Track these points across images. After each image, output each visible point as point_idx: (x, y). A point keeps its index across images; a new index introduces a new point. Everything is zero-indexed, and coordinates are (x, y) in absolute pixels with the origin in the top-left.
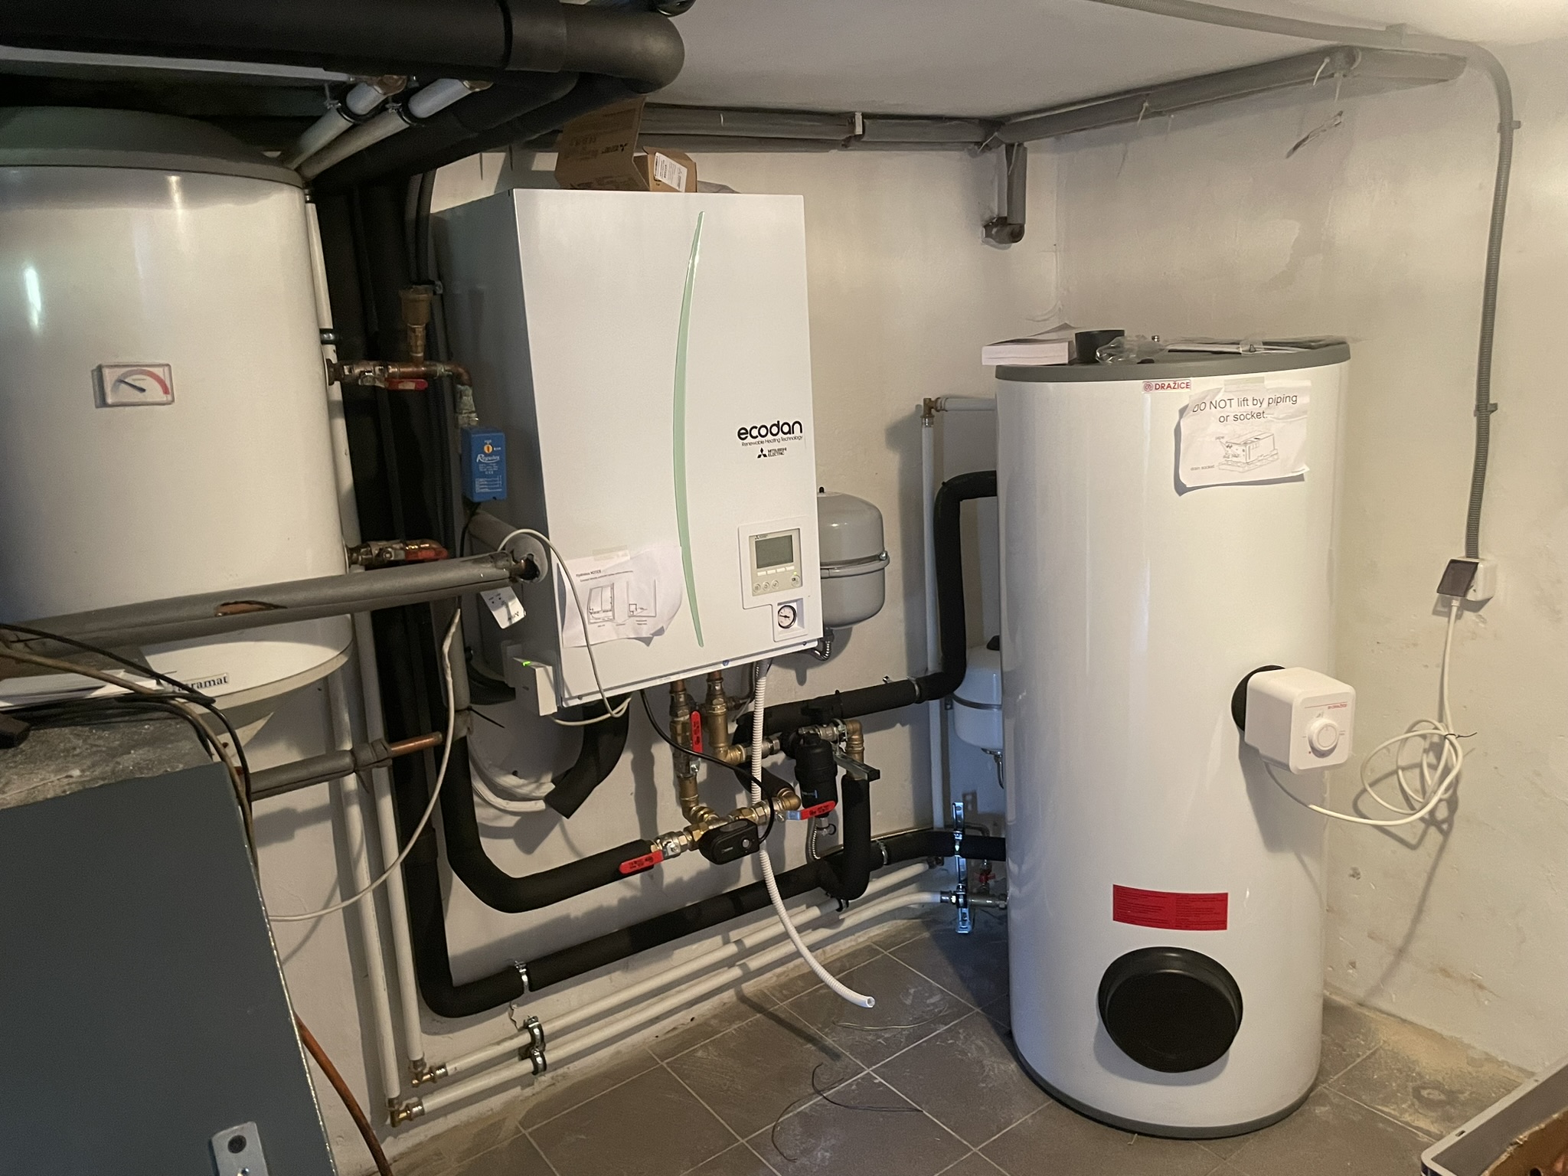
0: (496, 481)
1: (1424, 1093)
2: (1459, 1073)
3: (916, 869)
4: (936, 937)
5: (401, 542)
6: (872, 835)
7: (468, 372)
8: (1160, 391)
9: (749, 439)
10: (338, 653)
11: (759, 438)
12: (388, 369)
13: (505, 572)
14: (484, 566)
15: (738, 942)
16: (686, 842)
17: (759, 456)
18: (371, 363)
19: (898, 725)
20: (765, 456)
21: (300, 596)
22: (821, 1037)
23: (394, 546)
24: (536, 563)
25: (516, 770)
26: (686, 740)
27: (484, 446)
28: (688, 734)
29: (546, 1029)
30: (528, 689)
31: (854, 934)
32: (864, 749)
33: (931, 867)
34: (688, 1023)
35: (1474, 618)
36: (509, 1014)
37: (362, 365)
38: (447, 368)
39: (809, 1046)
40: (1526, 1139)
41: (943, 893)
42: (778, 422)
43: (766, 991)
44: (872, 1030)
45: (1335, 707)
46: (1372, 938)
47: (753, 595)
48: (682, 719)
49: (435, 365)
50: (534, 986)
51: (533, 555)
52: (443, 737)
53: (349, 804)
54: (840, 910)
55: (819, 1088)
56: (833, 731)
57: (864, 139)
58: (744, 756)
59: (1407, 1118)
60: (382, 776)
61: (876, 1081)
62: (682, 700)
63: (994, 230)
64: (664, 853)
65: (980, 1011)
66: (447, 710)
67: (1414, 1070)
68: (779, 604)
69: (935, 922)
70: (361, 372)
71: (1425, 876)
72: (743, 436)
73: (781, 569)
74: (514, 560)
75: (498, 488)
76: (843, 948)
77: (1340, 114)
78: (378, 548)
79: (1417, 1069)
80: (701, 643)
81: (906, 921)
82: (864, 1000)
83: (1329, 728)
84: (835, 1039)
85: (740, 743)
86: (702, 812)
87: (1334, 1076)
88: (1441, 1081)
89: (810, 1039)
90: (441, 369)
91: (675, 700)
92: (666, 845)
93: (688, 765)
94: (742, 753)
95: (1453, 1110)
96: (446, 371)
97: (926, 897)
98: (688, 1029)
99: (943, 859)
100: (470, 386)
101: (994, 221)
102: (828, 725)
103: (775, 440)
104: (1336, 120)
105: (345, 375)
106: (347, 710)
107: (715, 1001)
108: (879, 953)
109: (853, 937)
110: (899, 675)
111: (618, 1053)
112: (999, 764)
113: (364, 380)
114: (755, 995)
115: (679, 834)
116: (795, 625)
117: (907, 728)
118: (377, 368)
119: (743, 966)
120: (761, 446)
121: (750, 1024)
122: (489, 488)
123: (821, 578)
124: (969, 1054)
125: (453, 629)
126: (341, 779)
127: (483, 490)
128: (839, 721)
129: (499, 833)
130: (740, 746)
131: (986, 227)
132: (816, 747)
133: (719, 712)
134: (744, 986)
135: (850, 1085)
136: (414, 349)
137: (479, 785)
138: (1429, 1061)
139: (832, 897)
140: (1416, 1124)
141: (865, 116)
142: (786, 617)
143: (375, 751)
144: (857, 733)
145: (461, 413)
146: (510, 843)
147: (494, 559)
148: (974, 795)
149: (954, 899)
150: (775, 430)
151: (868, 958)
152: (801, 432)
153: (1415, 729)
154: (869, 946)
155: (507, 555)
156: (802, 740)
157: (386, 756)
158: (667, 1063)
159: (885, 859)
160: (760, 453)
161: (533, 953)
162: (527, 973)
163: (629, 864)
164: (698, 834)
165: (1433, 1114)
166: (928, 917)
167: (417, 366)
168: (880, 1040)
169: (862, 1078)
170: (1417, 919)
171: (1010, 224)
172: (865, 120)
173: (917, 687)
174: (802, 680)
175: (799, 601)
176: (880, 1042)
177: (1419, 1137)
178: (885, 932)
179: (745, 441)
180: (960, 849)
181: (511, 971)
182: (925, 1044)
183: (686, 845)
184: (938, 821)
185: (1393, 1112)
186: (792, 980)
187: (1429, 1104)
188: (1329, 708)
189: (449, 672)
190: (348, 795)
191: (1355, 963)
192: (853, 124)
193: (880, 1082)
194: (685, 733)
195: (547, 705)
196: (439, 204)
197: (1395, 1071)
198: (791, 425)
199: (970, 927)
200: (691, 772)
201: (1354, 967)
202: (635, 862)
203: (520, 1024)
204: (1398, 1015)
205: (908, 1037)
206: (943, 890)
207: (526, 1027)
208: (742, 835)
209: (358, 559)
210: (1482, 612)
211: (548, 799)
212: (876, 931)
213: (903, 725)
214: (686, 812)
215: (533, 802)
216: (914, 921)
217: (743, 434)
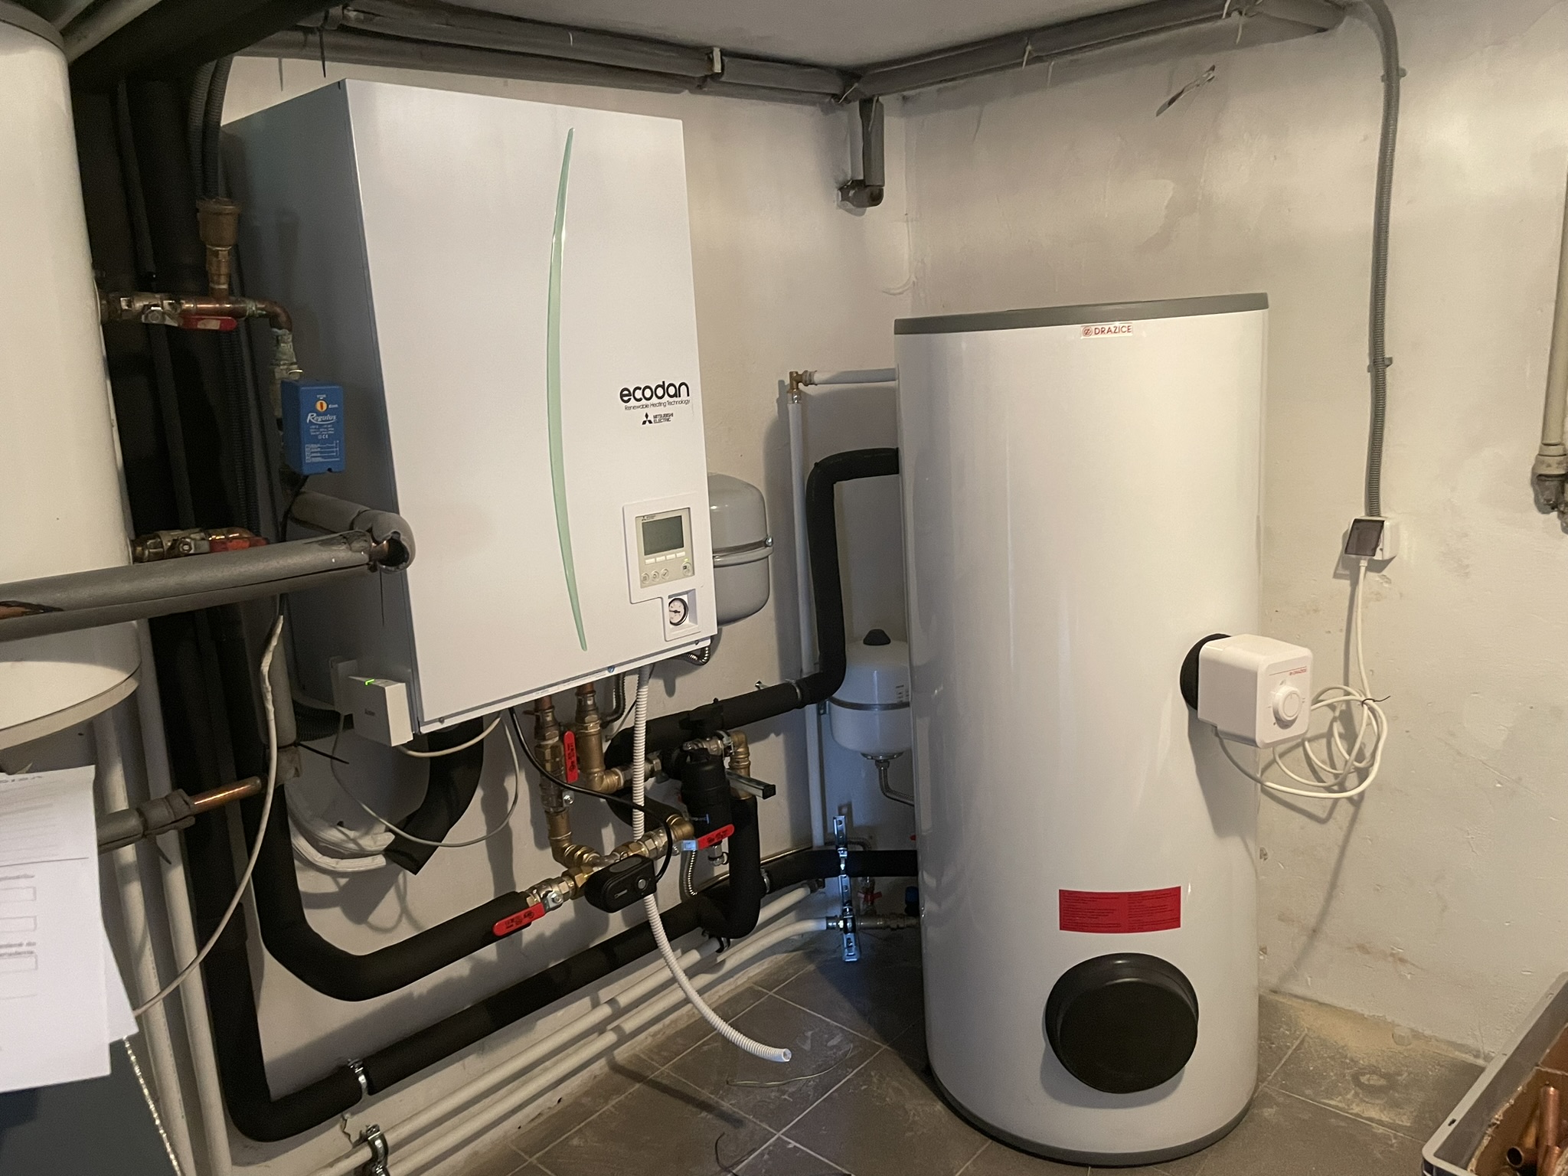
0: (333, 447)
1: (1364, 1079)
2: (1390, 1054)
3: (797, 895)
4: (822, 969)
5: (201, 531)
6: (761, 857)
7: (285, 312)
8: (1100, 336)
9: (633, 402)
10: (125, 676)
11: (644, 402)
12: (181, 304)
13: (363, 557)
14: (334, 548)
15: (612, 1002)
16: (567, 890)
17: (644, 423)
18: (157, 296)
19: (773, 735)
20: (650, 422)
21: (84, 593)
22: (717, 1102)
23: (192, 536)
24: (404, 543)
25: (341, 820)
26: (556, 767)
27: (317, 401)
28: (558, 759)
29: (391, 1139)
30: (373, 714)
31: (732, 977)
32: (749, 764)
33: (813, 891)
34: (555, 1106)
35: (1378, 579)
36: (341, 1126)
37: (147, 298)
38: (259, 306)
39: (704, 1114)
40: (1501, 1118)
41: (828, 919)
42: (664, 382)
43: (642, 1055)
44: (774, 1086)
45: (1297, 672)
46: (1282, 920)
47: (642, 587)
48: (550, 742)
49: (244, 302)
50: (374, 1088)
51: (399, 534)
52: (262, 781)
53: (127, 882)
54: (720, 951)
55: (726, 1164)
56: (717, 744)
57: (723, 79)
58: (622, 781)
59: (1356, 1109)
60: (170, 842)
61: (790, 1146)
62: (549, 719)
63: (852, 193)
64: (545, 905)
65: (889, 1048)
66: (268, 746)
67: (1346, 1055)
68: (670, 597)
69: (817, 951)
70: (145, 306)
71: (1336, 851)
72: (626, 398)
73: (671, 555)
74: (375, 541)
75: (332, 457)
76: (721, 993)
77: (1213, 68)
78: (171, 539)
79: (1349, 1055)
80: (584, 647)
81: (785, 955)
82: (780, 1054)
83: (1293, 695)
84: (733, 1102)
85: (615, 766)
86: (579, 853)
87: (1271, 1073)
88: (1375, 1064)
89: (705, 1106)
90: (251, 307)
91: (541, 720)
92: (546, 895)
93: (560, 796)
94: (619, 778)
95: (1396, 1095)
96: (257, 309)
97: (810, 926)
98: (557, 1113)
99: (824, 880)
100: (290, 330)
101: (849, 184)
102: (711, 738)
103: (660, 404)
104: (1209, 74)
105: (121, 309)
106: (120, 759)
107: (585, 1074)
108: (762, 994)
109: (732, 980)
110: (772, 680)
111: (476, 1153)
112: (880, 770)
113: (150, 315)
114: (631, 1062)
115: (559, 881)
116: (687, 621)
117: (781, 737)
118: (166, 302)
119: (618, 1029)
120: (646, 410)
121: (630, 1096)
122: (323, 457)
123: (715, 567)
124: (888, 1099)
125: (274, 642)
126: (114, 852)
127: (314, 460)
128: (721, 732)
129: (323, 901)
130: (618, 771)
131: (841, 189)
132: (707, 764)
133: (592, 731)
134: (616, 1052)
135: (762, 1154)
136: (215, 278)
137: (301, 844)
138: (1359, 1045)
139: (710, 937)
140: (1366, 1114)
141: (723, 53)
142: (676, 612)
143: (171, 807)
144: (743, 745)
145: (279, 365)
146: (336, 912)
147: (347, 540)
148: (849, 806)
149: (841, 924)
150: (660, 392)
151: (752, 1001)
152: (688, 395)
153: (1320, 698)
154: (751, 988)
155: (364, 535)
156: (689, 758)
157: (187, 813)
158: (537, 1159)
159: (768, 887)
160: (645, 419)
161: (369, 1046)
162: (364, 1072)
163: (505, 922)
164: (581, 879)
165: (1378, 1102)
166: (809, 946)
167: (218, 301)
168: (786, 1097)
169: (774, 1145)
170: (1330, 897)
171: (869, 186)
172: (724, 58)
173: (798, 691)
174: (670, 691)
175: (690, 592)
176: (785, 1099)
177: (1373, 1128)
178: (764, 970)
179: (628, 404)
180: (845, 867)
181: (344, 1073)
182: (836, 1094)
183: (568, 892)
184: (818, 839)
185: (1340, 1105)
186: (669, 1038)
187: (1372, 1091)
188: (1291, 674)
189: (269, 697)
190: (124, 869)
191: (1266, 948)
192: (711, 61)
193: (795, 1146)
194: (555, 759)
195: (400, 733)
196: (231, 114)
197: (1328, 1060)
198: (677, 387)
199: (858, 956)
200: (565, 805)
201: (1266, 953)
202: (512, 920)
203: (355, 1137)
204: (1315, 999)
205: (815, 1088)
206: (829, 915)
207: (363, 1139)
208: (637, 874)
209: (143, 554)
210: (1384, 572)
211: (389, 852)
212: (754, 971)
213: (777, 735)
214: (559, 855)
215: (370, 858)
216: (795, 953)
217: (626, 395)
